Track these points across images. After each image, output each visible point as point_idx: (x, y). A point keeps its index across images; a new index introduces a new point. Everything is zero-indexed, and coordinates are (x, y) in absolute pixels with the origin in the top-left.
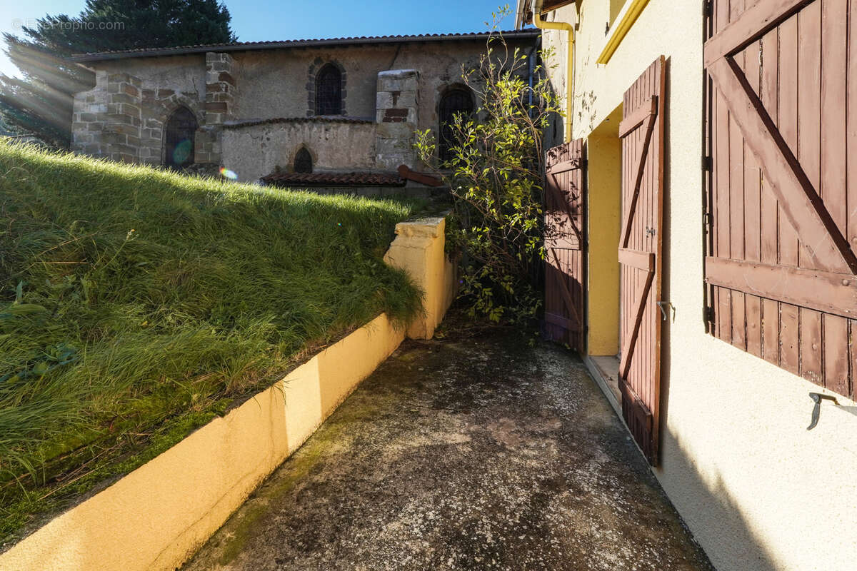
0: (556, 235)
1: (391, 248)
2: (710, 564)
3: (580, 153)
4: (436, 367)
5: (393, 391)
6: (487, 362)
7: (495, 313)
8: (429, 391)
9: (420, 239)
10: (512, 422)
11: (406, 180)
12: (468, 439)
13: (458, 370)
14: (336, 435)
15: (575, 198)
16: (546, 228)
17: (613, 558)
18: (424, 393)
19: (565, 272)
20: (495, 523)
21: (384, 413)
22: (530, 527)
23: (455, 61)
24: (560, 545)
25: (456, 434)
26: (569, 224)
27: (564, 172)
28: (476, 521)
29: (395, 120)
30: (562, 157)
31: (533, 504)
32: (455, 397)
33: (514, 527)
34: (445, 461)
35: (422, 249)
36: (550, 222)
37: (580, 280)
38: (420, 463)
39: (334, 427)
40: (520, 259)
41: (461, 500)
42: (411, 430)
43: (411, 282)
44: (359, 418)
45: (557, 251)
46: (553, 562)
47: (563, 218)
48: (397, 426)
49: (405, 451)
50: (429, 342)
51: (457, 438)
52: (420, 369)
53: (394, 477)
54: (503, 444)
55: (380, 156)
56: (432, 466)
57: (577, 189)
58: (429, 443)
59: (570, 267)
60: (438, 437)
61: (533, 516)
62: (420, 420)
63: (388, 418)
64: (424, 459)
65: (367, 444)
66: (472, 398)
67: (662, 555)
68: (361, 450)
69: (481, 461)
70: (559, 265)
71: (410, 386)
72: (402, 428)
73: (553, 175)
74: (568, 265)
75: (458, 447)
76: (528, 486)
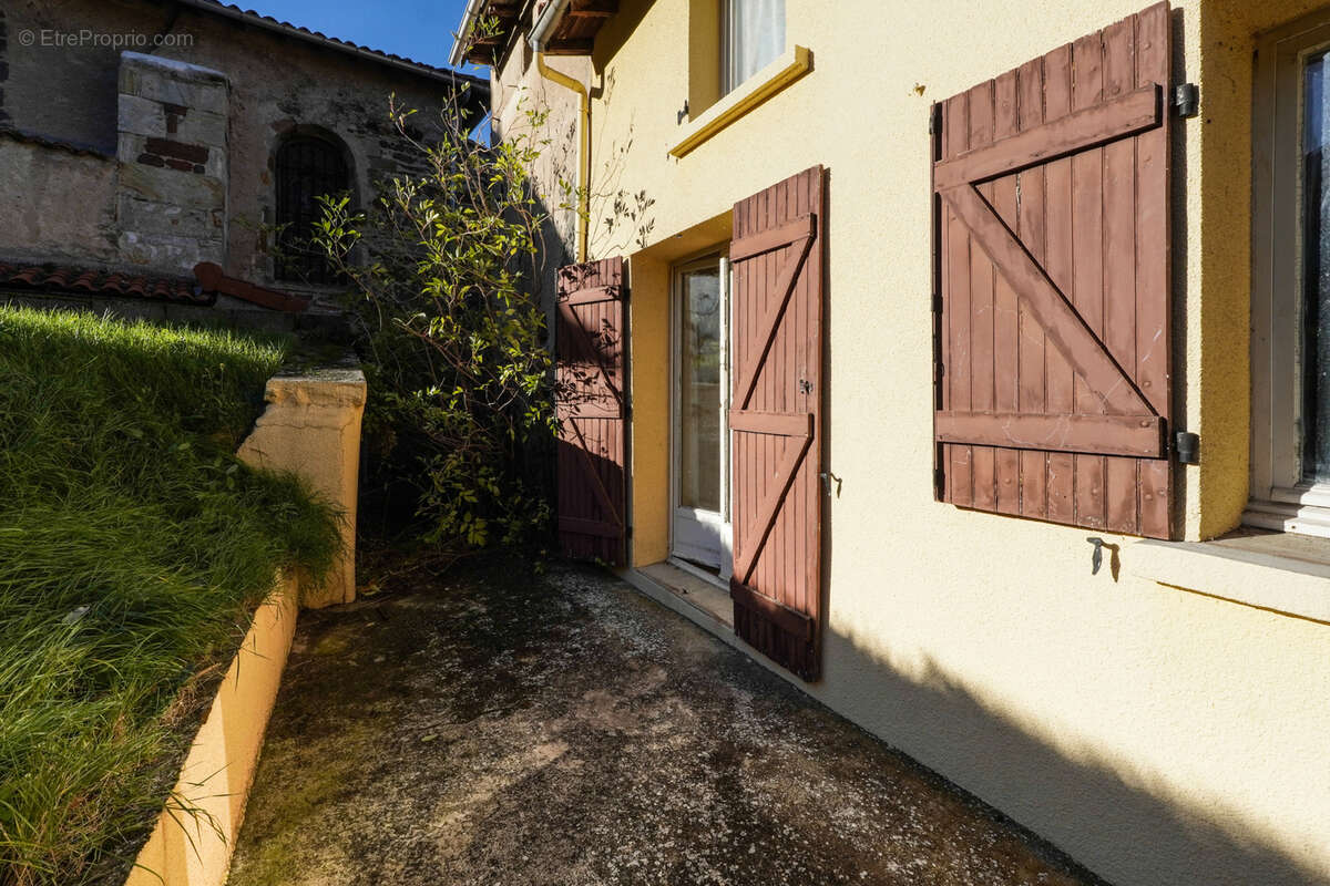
0: (577, 399)
1: (257, 432)
2: (919, 765)
3: (619, 278)
4: (406, 647)
5: (354, 718)
6: (489, 614)
7: (476, 530)
8: (426, 693)
9: (327, 410)
10: (603, 693)
11: (214, 294)
12: (564, 747)
13: (451, 641)
14: (292, 862)
15: (610, 343)
16: (559, 388)
17: (851, 812)
18: (421, 701)
19: (595, 452)
20: (707, 852)
21: (369, 767)
22: (749, 829)
23: (311, 83)
24: (796, 831)
25: (539, 748)
26: (601, 381)
27: (591, 303)
28: (682, 865)
29: (173, 165)
30: (588, 280)
31: (725, 796)
32: (486, 690)
33: (731, 841)
34: (560, 799)
35: (336, 429)
36: (566, 379)
37: (620, 462)
38: (519, 825)
39: (270, 848)
40: (513, 437)
41: (635, 848)
42: (453, 776)
43: (312, 497)
44: (320, 801)
45: (580, 423)
46: (809, 859)
47: (591, 372)
48: (419, 781)
49: (474, 819)
50: (352, 609)
51: (545, 753)
52: (377, 660)
53: (494, 874)
54: (620, 732)
55: (133, 237)
56: (545, 818)
57: (615, 330)
58: (505, 783)
59: (603, 445)
60: (511, 763)
61: (737, 812)
62: (456, 750)
63: (388, 773)
64: (522, 814)
65: (384, 843)
66: (514, 680)
67: (881, 779)
68: (382, 861)
69: (611, 771)
70: (583, 443)
71: (379, 698)
72: (432, 779)
73: (571, 306)
74: (599, 442)
75: (559, 766)
76: (699, 776)
